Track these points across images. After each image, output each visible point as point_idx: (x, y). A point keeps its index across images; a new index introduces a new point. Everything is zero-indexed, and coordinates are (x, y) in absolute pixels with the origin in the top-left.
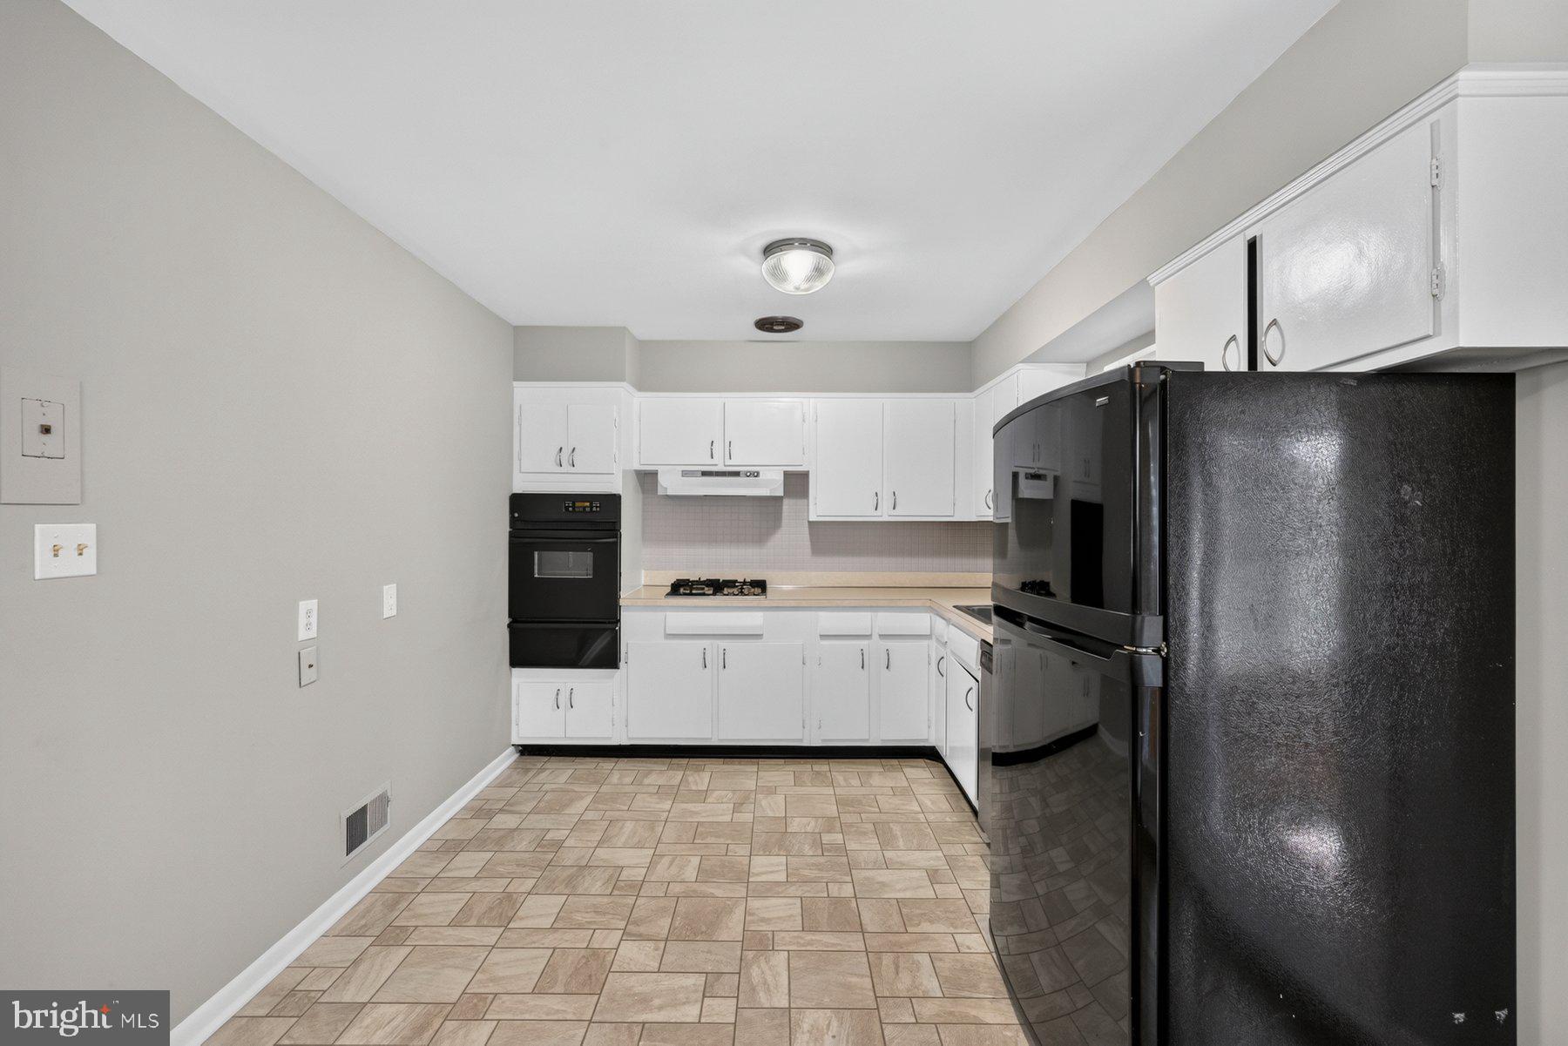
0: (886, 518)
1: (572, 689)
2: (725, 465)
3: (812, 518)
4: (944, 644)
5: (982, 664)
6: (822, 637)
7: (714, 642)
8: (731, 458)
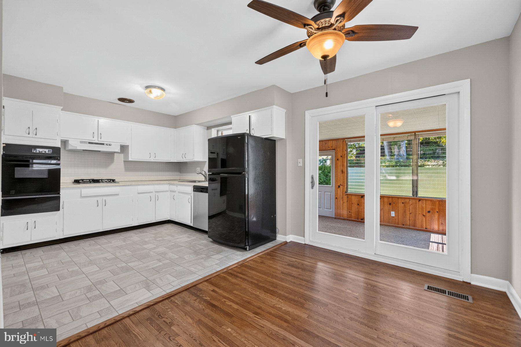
0: (153, 160)
1: (35, 221)
2: (98, 141)
3: (130, 159)
4: (175, 192)
5: (194, 191)
6: (138, 193)
7: (101, 198)
8: (101, 139)
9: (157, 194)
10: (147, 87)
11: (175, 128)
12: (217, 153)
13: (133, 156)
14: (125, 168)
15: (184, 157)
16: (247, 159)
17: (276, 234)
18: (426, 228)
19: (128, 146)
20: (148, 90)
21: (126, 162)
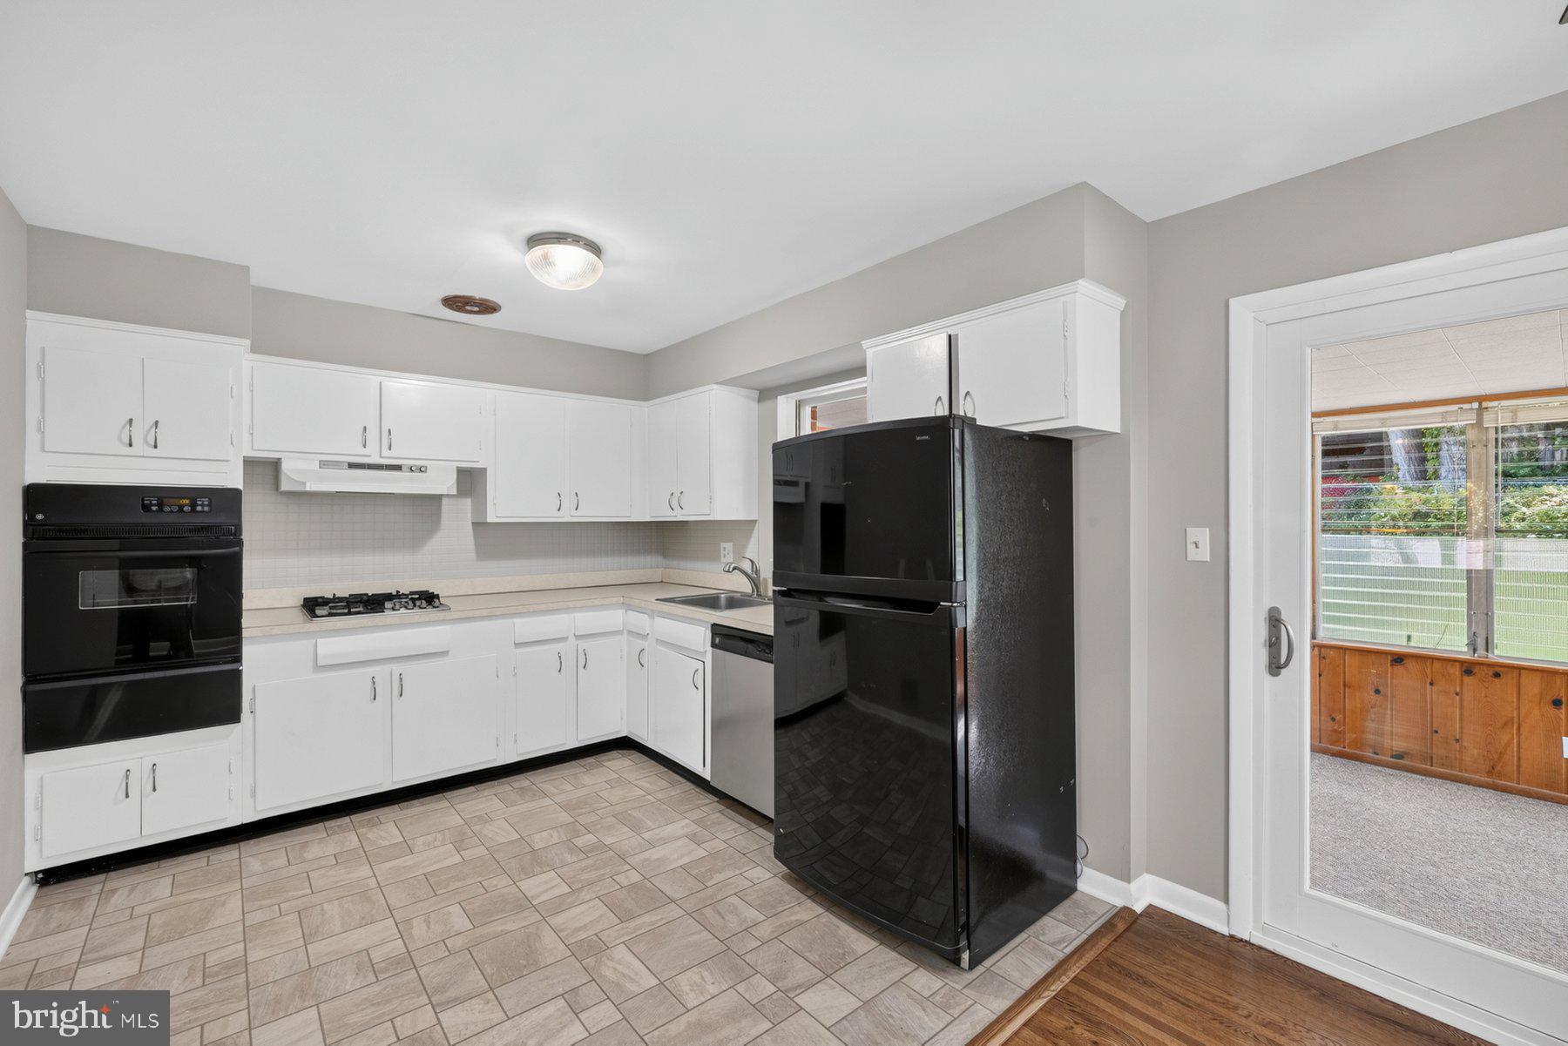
0: (569, 519)
1: (154, 765)
2: (381, 457)
3: (491, 519)
4: (644, 637)
5: (714, 645)
6: (517, 645)
7: (387, 668)
8: (390, 449)
9: (583, 644)
10: (535, 240)
11: (646, 399)
12: (807, 485)
13: (502, 506)
14: (477, 546)
15: (675, 504)
16: (959, 540)
17: (1075, 862)
19: (483, 471)
20: (539, 251)
21: (480, 526)
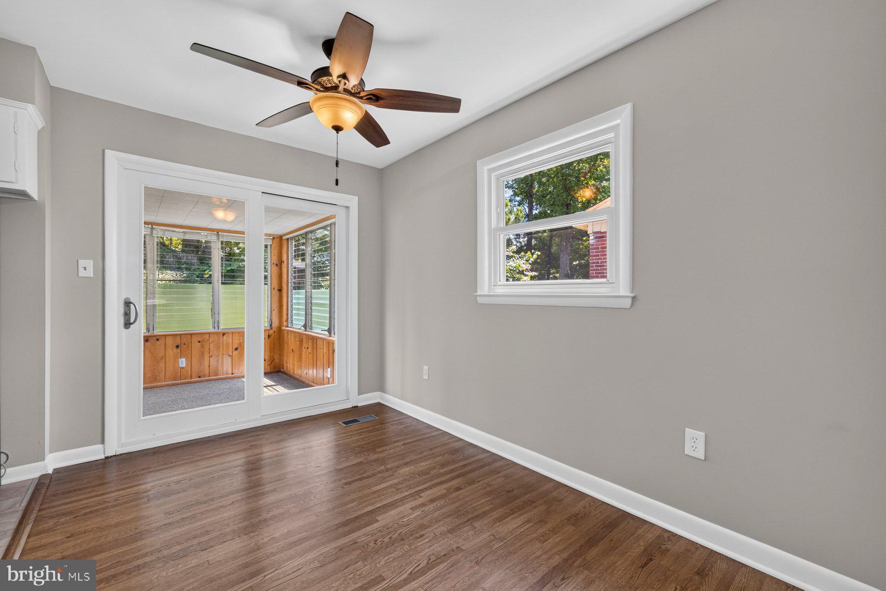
18: (232, 374)
